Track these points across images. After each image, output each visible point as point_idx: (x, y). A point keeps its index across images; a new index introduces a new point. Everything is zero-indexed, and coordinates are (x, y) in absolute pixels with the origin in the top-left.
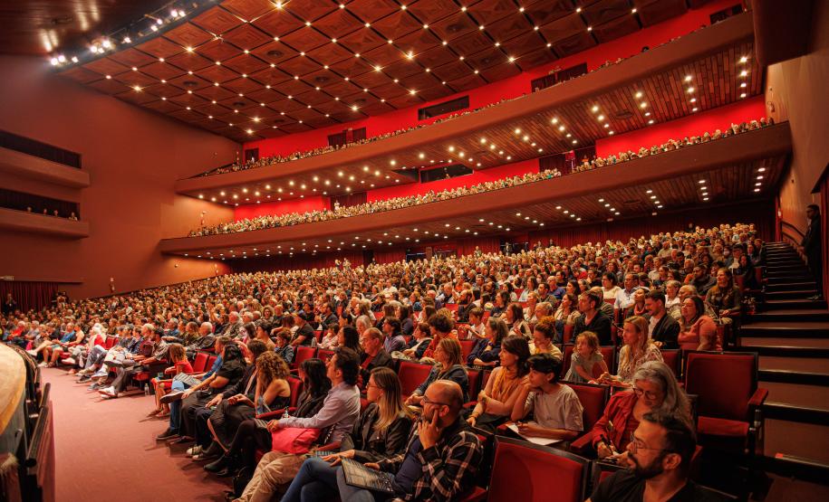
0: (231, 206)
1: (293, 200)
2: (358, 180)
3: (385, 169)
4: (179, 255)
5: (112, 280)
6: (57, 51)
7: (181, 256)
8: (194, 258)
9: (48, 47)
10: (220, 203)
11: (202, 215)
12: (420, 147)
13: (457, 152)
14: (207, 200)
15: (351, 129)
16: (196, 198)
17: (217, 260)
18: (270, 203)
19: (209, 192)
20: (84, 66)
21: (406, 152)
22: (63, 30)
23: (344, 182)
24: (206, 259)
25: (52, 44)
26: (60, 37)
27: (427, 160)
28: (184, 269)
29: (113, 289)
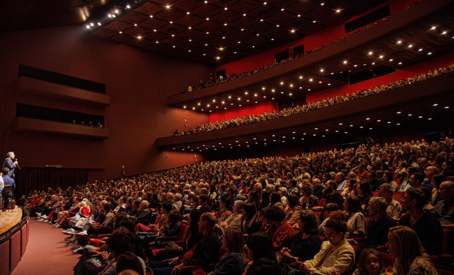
0: (206, 112)
1: (250, 105)
2: (296, 87)
3: (317, 76)
4: (169, 149)
5: (123, 167)
6: (89, 20)
7: (170, 150)
8: (179, 151)
9: (84, 18)
10: (198, 111)
11: (186, 120)
12: (343, 55)
13: (376, 55)
14: (189, 109)
15: (292, 48)
16: (181, 108)
17: (196, 152)
18: (234, 108)
19: (190, 103)
20: (105, 27)
21: (332, 61)
22: (92, 6)
23: (286, 89)
24: (188, 151)
25: (86, 16)
26: (90, 11)
27: (350, 65)
28: (172, 158)
29: (124, 173)
